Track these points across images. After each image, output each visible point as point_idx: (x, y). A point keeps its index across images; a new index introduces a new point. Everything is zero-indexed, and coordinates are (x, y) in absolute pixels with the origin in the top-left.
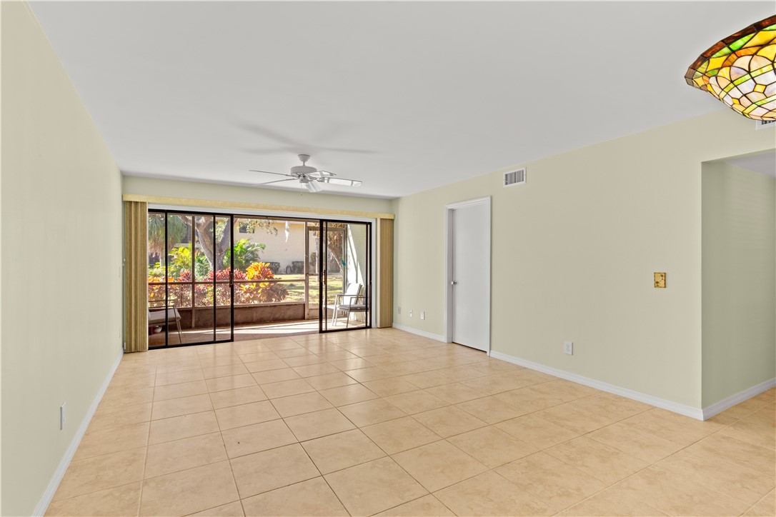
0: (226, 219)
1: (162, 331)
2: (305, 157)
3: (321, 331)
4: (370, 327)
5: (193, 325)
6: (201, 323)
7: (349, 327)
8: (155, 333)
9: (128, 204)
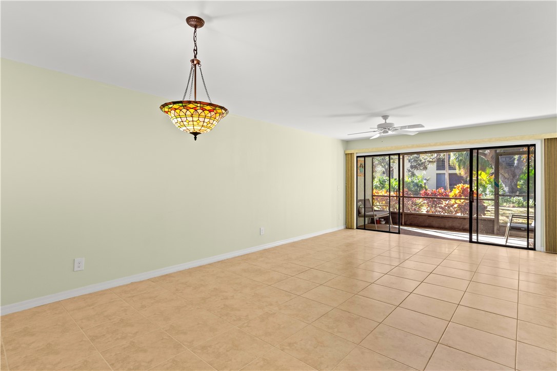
0: (397, 157)
1: (386, 223)
2: (385, 117)
3: (471, 241)
4: (534, 249)
5: (403, 223)
6: (408, 223)
7: (507, 244)
8: (380, 224)
9: (350, 156)
